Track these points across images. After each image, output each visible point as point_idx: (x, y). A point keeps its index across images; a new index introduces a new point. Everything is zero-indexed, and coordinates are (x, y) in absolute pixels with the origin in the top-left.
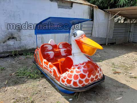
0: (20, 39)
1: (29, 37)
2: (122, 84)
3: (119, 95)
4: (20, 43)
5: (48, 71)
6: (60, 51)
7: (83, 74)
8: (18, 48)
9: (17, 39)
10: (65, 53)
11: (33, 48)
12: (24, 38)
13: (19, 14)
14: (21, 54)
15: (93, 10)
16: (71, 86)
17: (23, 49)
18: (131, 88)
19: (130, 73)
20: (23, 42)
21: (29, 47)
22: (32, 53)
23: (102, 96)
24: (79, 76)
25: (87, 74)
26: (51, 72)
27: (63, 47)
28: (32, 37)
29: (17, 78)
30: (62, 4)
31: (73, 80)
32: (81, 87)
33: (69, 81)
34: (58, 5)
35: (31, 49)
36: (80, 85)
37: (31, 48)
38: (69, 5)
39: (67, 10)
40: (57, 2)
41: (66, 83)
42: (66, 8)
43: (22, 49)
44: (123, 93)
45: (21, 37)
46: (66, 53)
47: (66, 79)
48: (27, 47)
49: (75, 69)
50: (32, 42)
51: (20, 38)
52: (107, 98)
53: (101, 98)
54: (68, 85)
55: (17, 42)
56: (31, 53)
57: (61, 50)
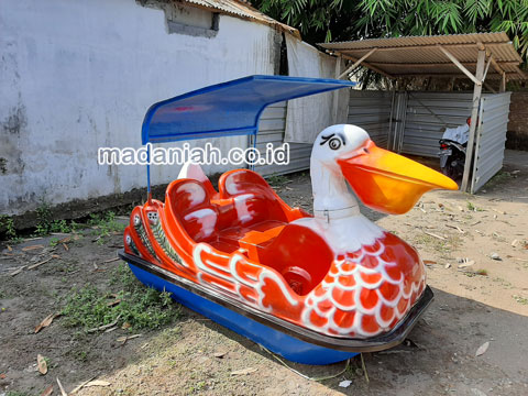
0: (17, 166)
1: (57, 152)
2: (459, 299)
3: (478, 338)
4: (21, 182)
5: (232, 287)
6: (234, 203)
7: (389, 285)
8: (11, 204)
9: (8, 166)
10: (249, 210)
11: (74, 201)
12: (34, 158)
13: (12, 57)
14: (27, 232)
15: (284, 42)
16: (352, 333)
17: (31, 208)
18: (493, 308)
19: (458, 259)
20: (33, 175)
21: (58, 196)
22: (73, 223)
23: (435, 352)
24: (378, 292)
25: (400, 283)
26: (246, 291)
27: (238, 189)
28: (71, 153)
29: (79, 338)
30: (181, 18)
31: (360, 310)
32: (387, 330)
33: (344, 318)
34: (169, 21)
35: (66, 205)
36: (384, 325)
37: (65, 201)
38: (206, 22)
39: (200, 40)
40: (161, 8)
41: (335, 326)
42: (196, 35)
43: (27, 208)
44: (483, 330)
45: (23, 157)
46: (253, 212)
47: (332, 311)
48: (50, 196)
49: (356, 269)
50: (68, 174)
51: (19, 161)
52: (451, 355)
53: (433, 357)
54: (344, 331)
55: (5, 177)
56: (68, 221)
57: (235, 199)
